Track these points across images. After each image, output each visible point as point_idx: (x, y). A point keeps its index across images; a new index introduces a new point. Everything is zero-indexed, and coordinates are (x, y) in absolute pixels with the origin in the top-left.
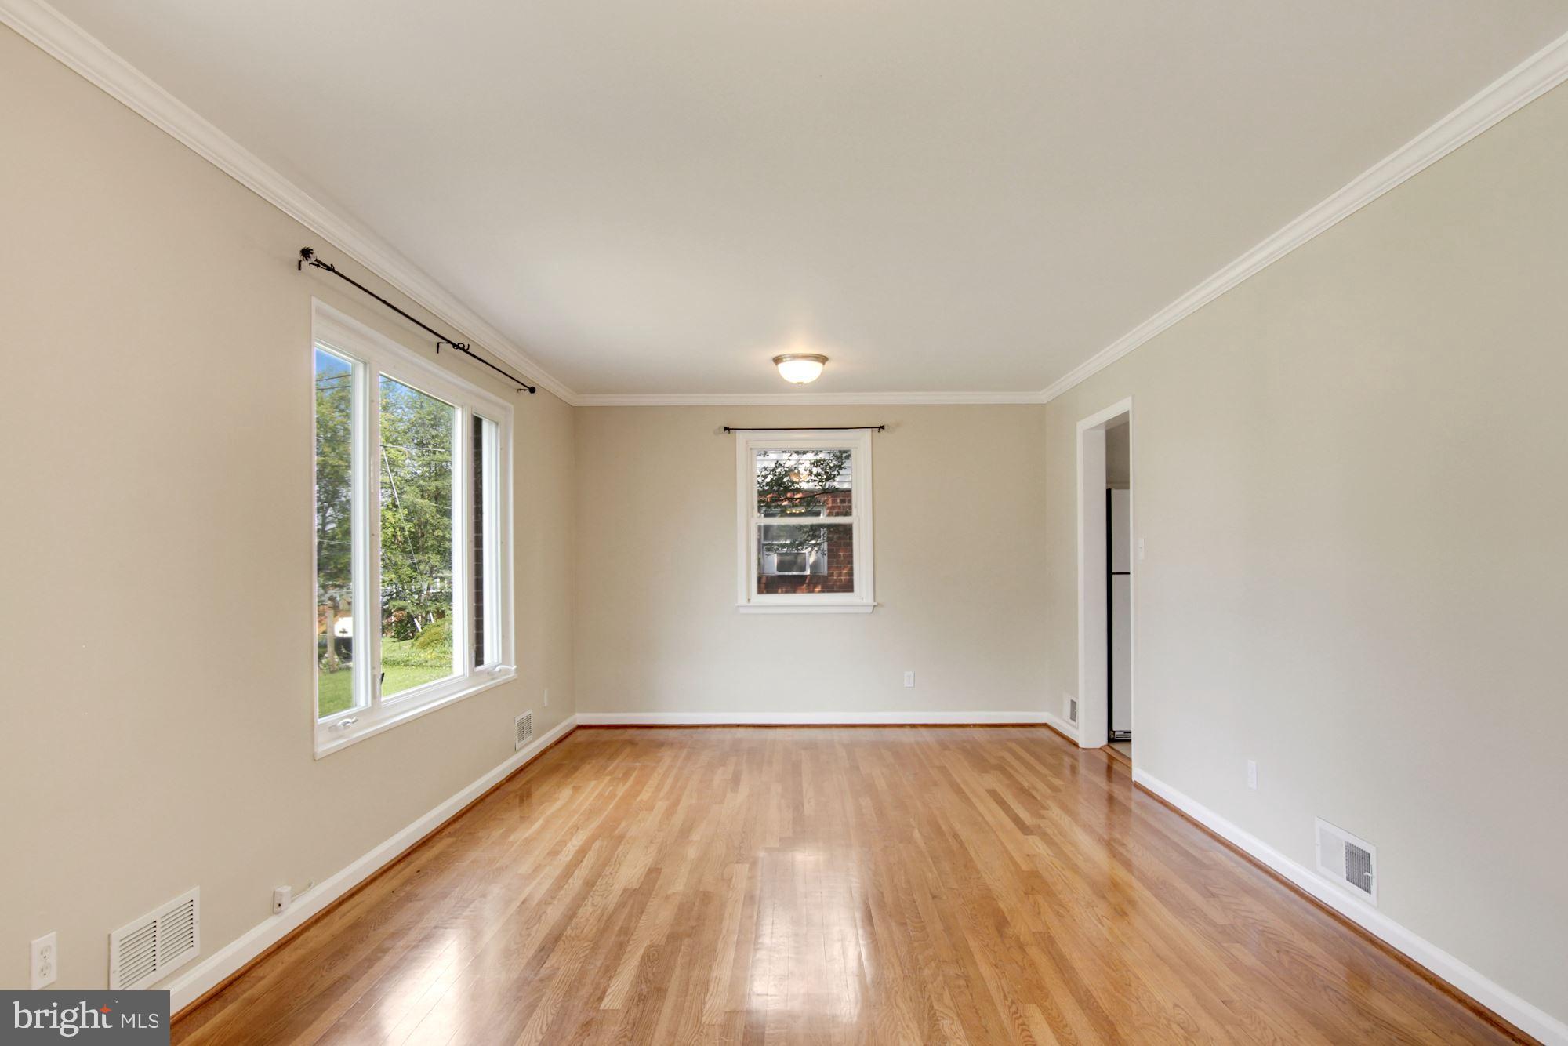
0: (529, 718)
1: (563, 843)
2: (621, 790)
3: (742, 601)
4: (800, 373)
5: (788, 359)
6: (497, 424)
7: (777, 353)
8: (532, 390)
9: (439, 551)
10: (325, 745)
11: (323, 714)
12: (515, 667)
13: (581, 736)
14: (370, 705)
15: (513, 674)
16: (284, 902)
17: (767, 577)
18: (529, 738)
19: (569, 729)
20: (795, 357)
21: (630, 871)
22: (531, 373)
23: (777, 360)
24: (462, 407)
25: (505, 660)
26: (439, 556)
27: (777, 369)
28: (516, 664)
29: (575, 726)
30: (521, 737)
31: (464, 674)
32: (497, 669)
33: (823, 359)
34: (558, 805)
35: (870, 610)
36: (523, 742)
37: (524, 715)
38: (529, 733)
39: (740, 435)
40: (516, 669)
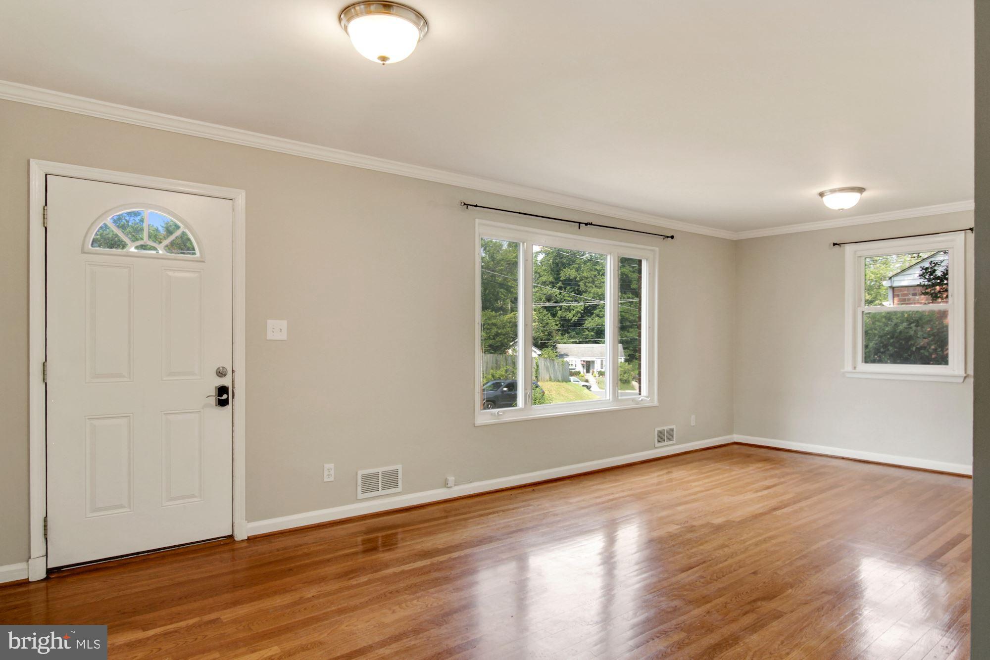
0: (670, 430)
3: (850, 367)
4: (841, 202)
5: (828, 193)
7: (821, 190)
8: (672, 237)
14: (523, 407)
15: (655, 403)
18: (671, 442)
19: (722, 443)
20: (833, 191)
23: (821, 195)
24: (611, 254)
25: (650, 395)
27: (822, 200)
28: (658, 397)
29: (732, 441)
31: (610, 399)
32: (640, 399)
33: (861, 190)
35: (960, 380)
37: (665, 428)
38: (671, 439)
39: (848, 248)
40: (657, 400)
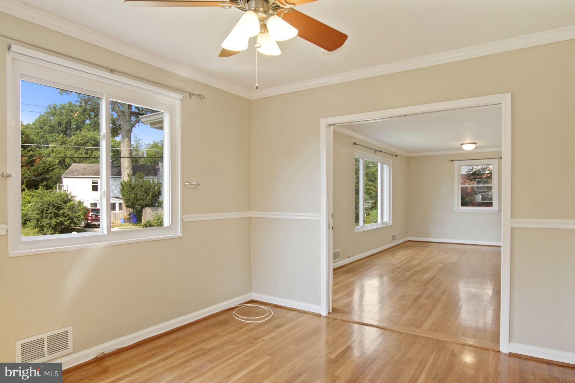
0: (395, 235)
1: (401, 258)
2: (416, 252)
3: (456, 208)
4: (468, 147)
5: (464, 144)
6: (388, 165)
7: (461, 143)
8: (396, 156)
9: (368, 193)
10: (356, 231)
11: (356, 226)
12: (392, 222)
13: (409, 243)
14: (363, 225)
15: (391, 224)
16: (351, 256)
17: (477, 203)
18: (395, 240)
19: (406, 241)
20: (466, 143)
21: (415, 262)
22: (397, 152)
23: (462, 144)
25: (390, 220)
26: (367, 195)
27: (462, 147)
28: (392, 221)
29: (407, 240)
30: (393, 240)
31: (380, 223)
32: (388, 222)
33: (475, 143)
34: (401, 253)
35: (497, 212)
36: (393, 241)
37: (394, 234)
38: (395, 239)
39: (456, 162)
40: (392, 223)
